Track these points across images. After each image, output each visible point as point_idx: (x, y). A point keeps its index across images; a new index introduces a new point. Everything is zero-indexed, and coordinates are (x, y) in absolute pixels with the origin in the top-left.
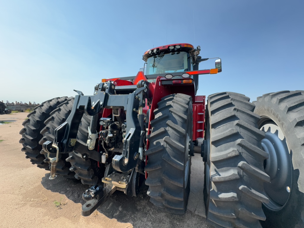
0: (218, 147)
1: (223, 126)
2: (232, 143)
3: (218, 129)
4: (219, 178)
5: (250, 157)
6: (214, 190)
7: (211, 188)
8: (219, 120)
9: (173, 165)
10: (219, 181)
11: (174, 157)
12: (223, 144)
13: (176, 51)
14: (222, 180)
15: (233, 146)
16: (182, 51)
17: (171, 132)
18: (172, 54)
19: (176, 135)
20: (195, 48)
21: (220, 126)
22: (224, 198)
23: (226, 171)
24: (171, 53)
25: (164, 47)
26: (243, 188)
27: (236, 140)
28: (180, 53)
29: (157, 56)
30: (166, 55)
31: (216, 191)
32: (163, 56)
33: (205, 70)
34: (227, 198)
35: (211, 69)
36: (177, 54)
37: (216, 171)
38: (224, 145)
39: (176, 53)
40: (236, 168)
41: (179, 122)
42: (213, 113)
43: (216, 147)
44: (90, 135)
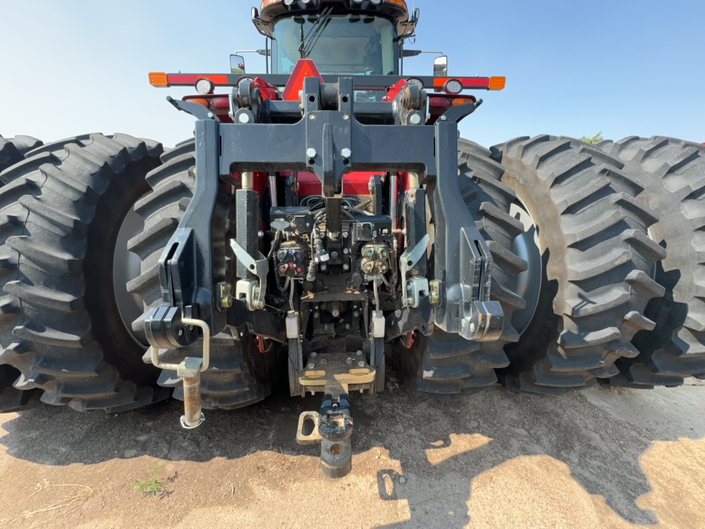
0: (588, 250)
1: (592, 206)
2: (614, 239)
3: (581, 215)
4: (594, 308)
5: (641, 261)
6: (569, 332)
7: (562, 329)
8: (586, 195)
9: (509, 303)
10: (593, 313)
11: (506, 285)
12: (598, 243)
13: (363, 12)
14: (601, 309)
15: (616, 246)
16: (380, 15)
17: (493, 230)
18: (352, 21)
19: (504, 235)
20: (410, 13)
21: (585, 208)
22: (596, 340)
23: (602, 293)
24: (349, 16)
26: (634, 316)
27: (621, 232)
28: (373, 20)
30: (335, 18)
31: (576, 332)
32: (329, 20)
33: (478, 77)
34: (602, 339)
36: (366, 21)
37: (580, 296)
38: (599, 244)
39: (363, 17)
40: (622, 283)
42: (558, 180)
43: (583, 250)
44: (252, 267)
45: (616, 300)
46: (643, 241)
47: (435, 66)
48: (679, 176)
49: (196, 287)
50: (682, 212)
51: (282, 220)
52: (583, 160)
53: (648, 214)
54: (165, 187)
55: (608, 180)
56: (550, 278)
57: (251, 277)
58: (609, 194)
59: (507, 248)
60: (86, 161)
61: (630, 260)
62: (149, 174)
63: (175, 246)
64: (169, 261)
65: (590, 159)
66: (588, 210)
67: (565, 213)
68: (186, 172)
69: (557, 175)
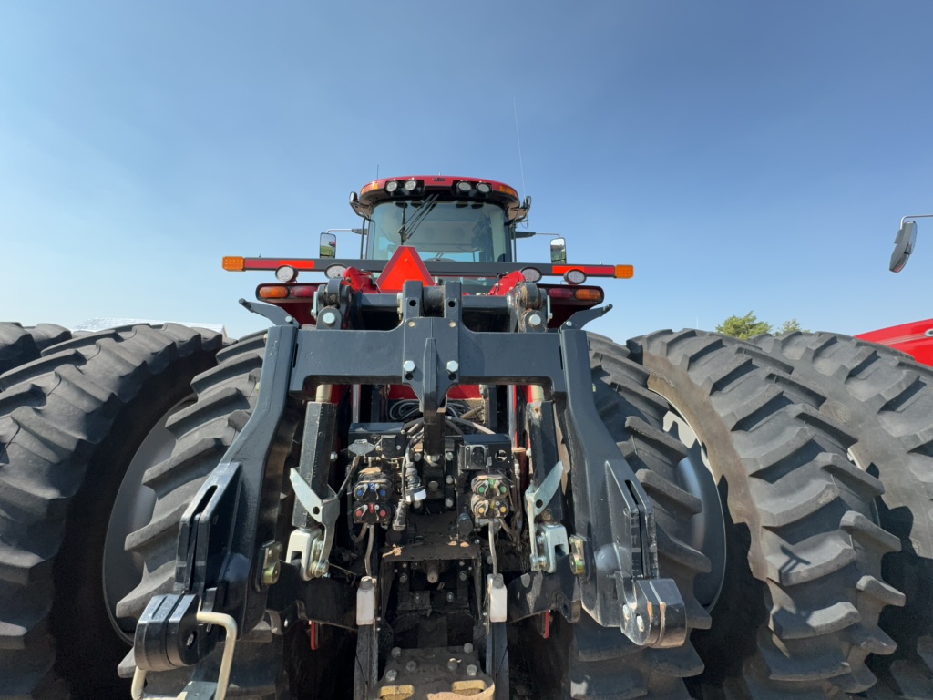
0: (778, 481)
1: (768, 421)
2: (808, 466)
3: (757, 432)
4: (809, 570)
5: (853, 497)
6: (782, 610)
7: (771, 605)
8: (757, 407)
9: (686, 564)
10: (809, 579)
11: (677, 535)
12: (788, 472)
13: (471, 199)
14: (819, 573)
15: (813, 475)
16: (490, 201)
17: (646, 454)
18: (458, 206)
19: (665, 463)
20: (522, 200)
21: (759, 424)
22: (827, 625)
23: (815, 546)
24: (456, 202)
25: (439, 179)
26: (871, 583)
27: (815, 457)
28: (481, 206)
29: (409, 202)
30: (440, 204)
31: (792, 610)
32: (434, 206)
33: (602, 266)
34: (835, 623)
35: (619, 266)
36: (474, 207)
37: (785, 551)
38: (791, 473)
39: (470, 203)
40: (836, 532)
41: (653, 419)
42: (718, 387)
43: (772, 481)
44: (316, 511)
45: (836, 559)
46: (846, 469)
47: (552, 246)
48: (864, 381)
49: (229, 553)
50: (883, 427)
51: (365, 441)
52: (742, 362)
53: (841, 432)
54: (214, 396)
55: (778, 388)
56: (736, 520)
57: (312, 525)
58: (785, 406)
59: (670, 479)
60: (119, 360)
61: (839, 498)
62: (197, 378)
63: (213, 489)
64: (197, 516)
65: (750, 361)
66: (765, 426)
67: (735, 429)
68: (246, 375)
69: (715, 379)
